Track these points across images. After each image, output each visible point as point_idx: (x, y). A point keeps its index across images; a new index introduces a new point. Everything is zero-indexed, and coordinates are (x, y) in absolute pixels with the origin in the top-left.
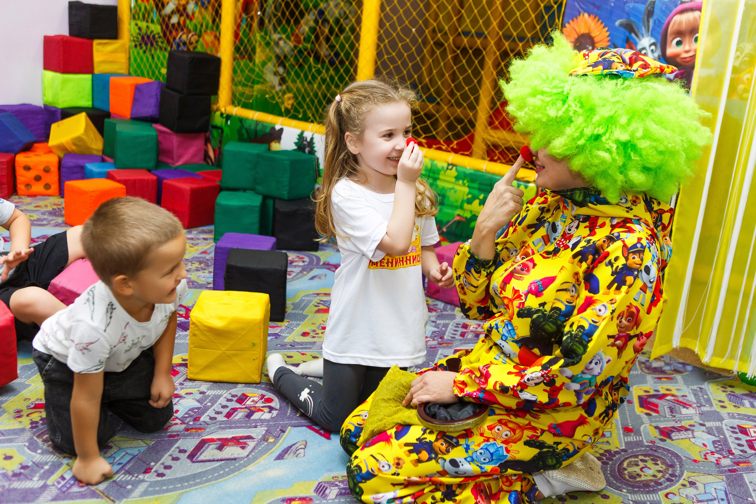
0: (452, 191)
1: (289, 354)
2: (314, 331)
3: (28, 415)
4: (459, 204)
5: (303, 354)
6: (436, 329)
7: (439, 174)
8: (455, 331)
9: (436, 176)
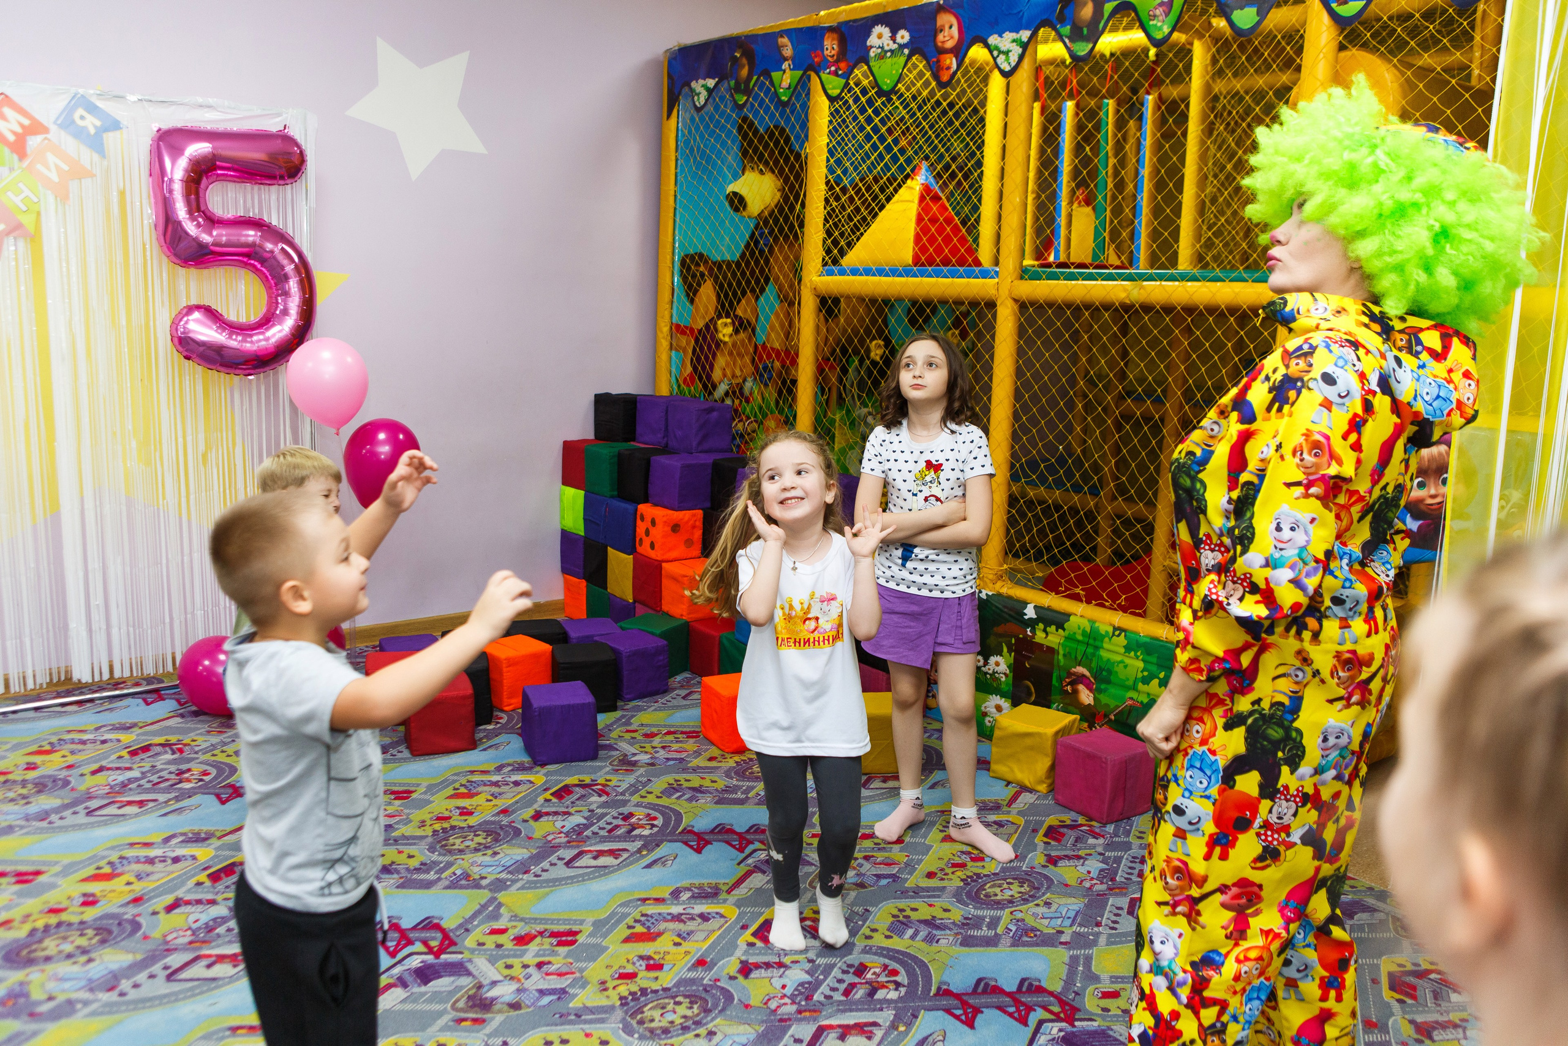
0: (1121, 665)
1: (913, 906)
2: (942, 870)
3: (614, 988)
4: (1130, 683)
5: (931, 905)
6: (1104, 866)
7: (1102, 641)
8: (1130, 868)
9: (1098, 643)
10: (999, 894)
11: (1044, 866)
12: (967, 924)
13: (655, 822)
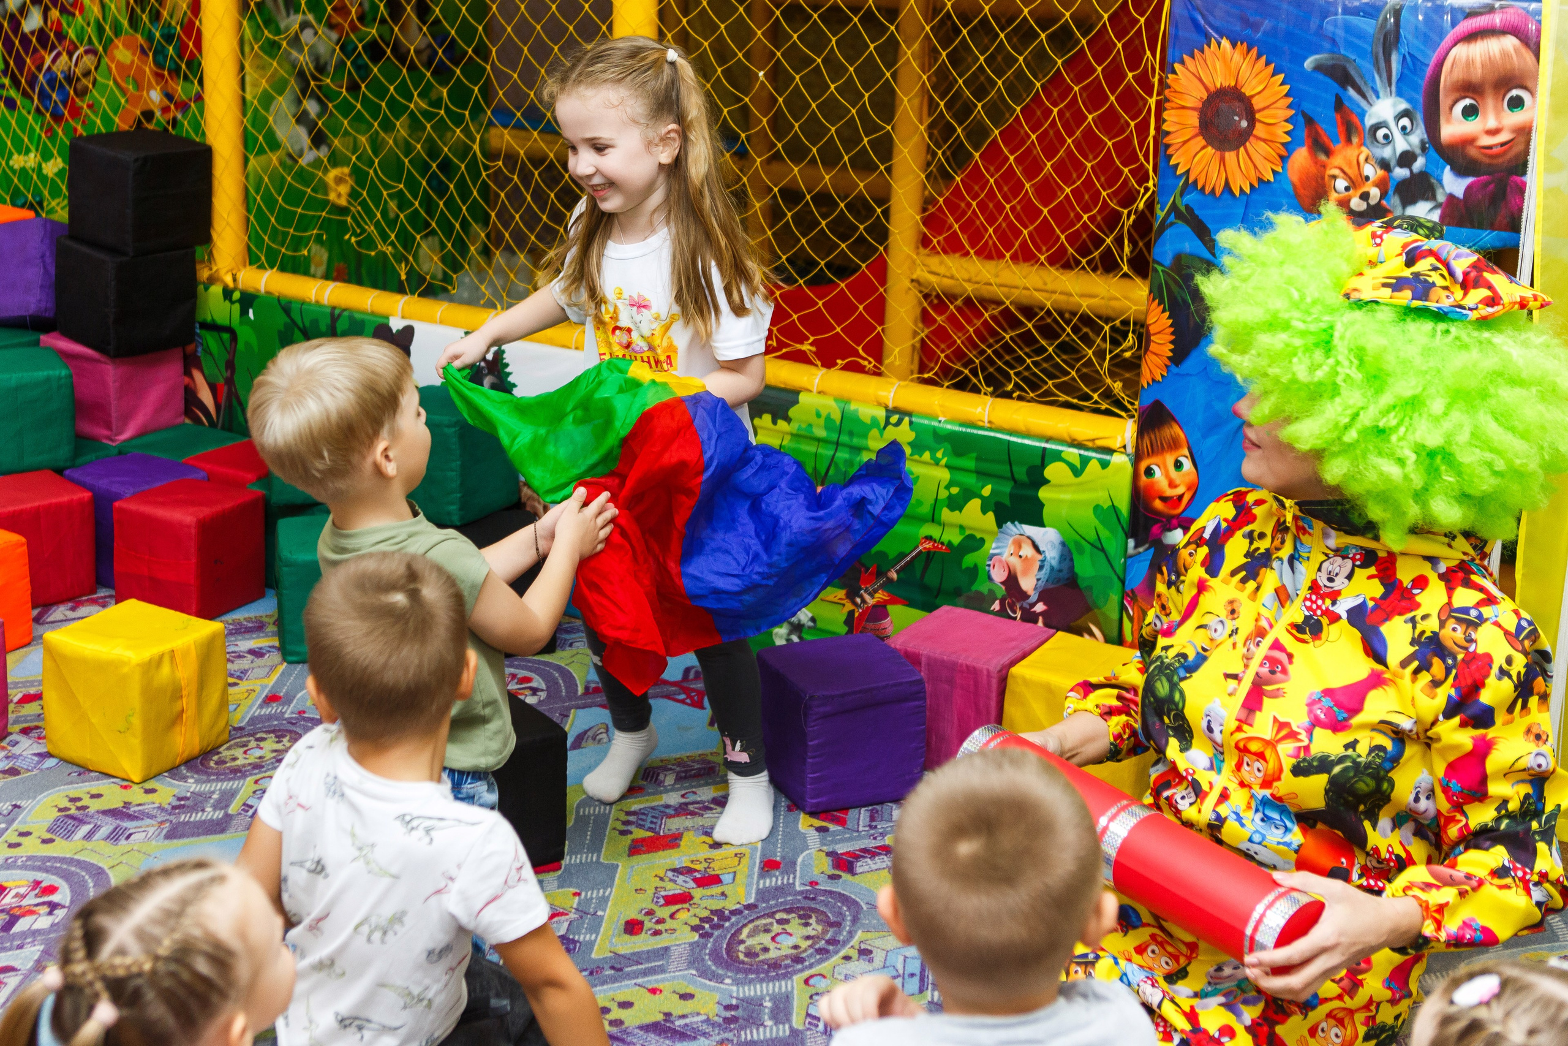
1: (622, 998)
2: (651, 913)
5: (653, 991)
7: (865, 436)
9: (856, 441)
10: (772, 946)
11: (832, 877)
12: (734, 1020)
13: (55, 898)
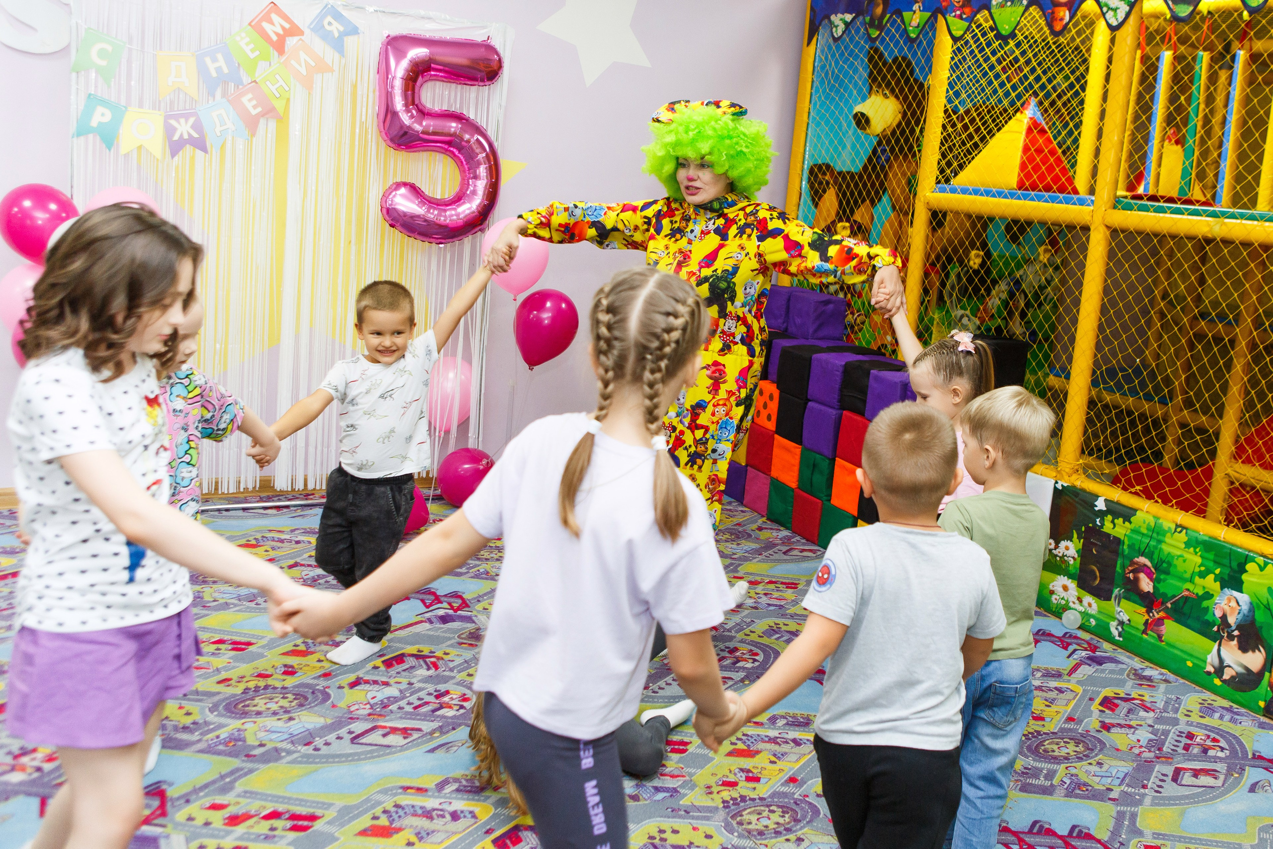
0: (1180, 559)
3: (718, 793)
4: (1188, 576)
6: (1153, 737)
7: (1164, 536)
8: (1177, 741)
9: (1160, 537)
10: (1057, 750)
11: (1097, 731)
12: (1027, 774)
13: (757, 658)
